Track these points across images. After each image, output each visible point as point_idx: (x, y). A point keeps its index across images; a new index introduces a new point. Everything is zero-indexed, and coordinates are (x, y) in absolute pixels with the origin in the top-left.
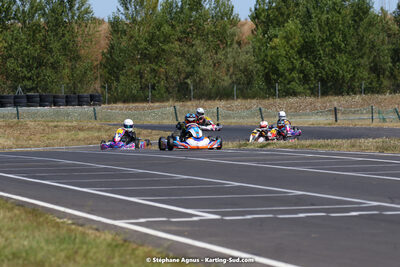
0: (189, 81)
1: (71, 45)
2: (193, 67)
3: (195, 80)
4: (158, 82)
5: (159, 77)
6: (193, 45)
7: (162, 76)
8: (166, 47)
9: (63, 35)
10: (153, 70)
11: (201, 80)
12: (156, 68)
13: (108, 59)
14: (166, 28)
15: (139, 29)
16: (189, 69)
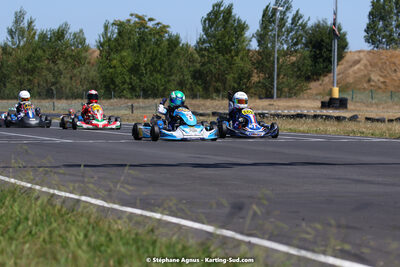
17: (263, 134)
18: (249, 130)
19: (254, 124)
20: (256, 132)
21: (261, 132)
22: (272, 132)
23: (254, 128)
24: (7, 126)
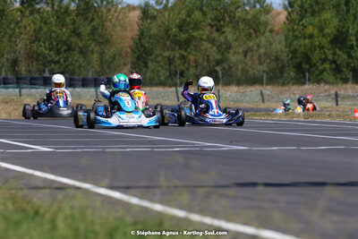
0: (218, 69)
1: (100, 29)
2: (223, 54)
3: (224, 68)
4: (188, 69)
5: (189, 64)
6: (223, 32)
7: (192, 63)
8: (195, 34)
9: (92, 20)
10: (183, 57)
11: (230, 67)
12: (185, 54)
13: (137, 44)
14: (197, 15)
15: (169, 16)
16: (219, 57)
17: (225, 121)
18: (209, 117)
19: (216, 110)
20: (217, 119)
21: (223, 119)
22: (236, 119)
23: (215, 115)
24: (35, 118)
